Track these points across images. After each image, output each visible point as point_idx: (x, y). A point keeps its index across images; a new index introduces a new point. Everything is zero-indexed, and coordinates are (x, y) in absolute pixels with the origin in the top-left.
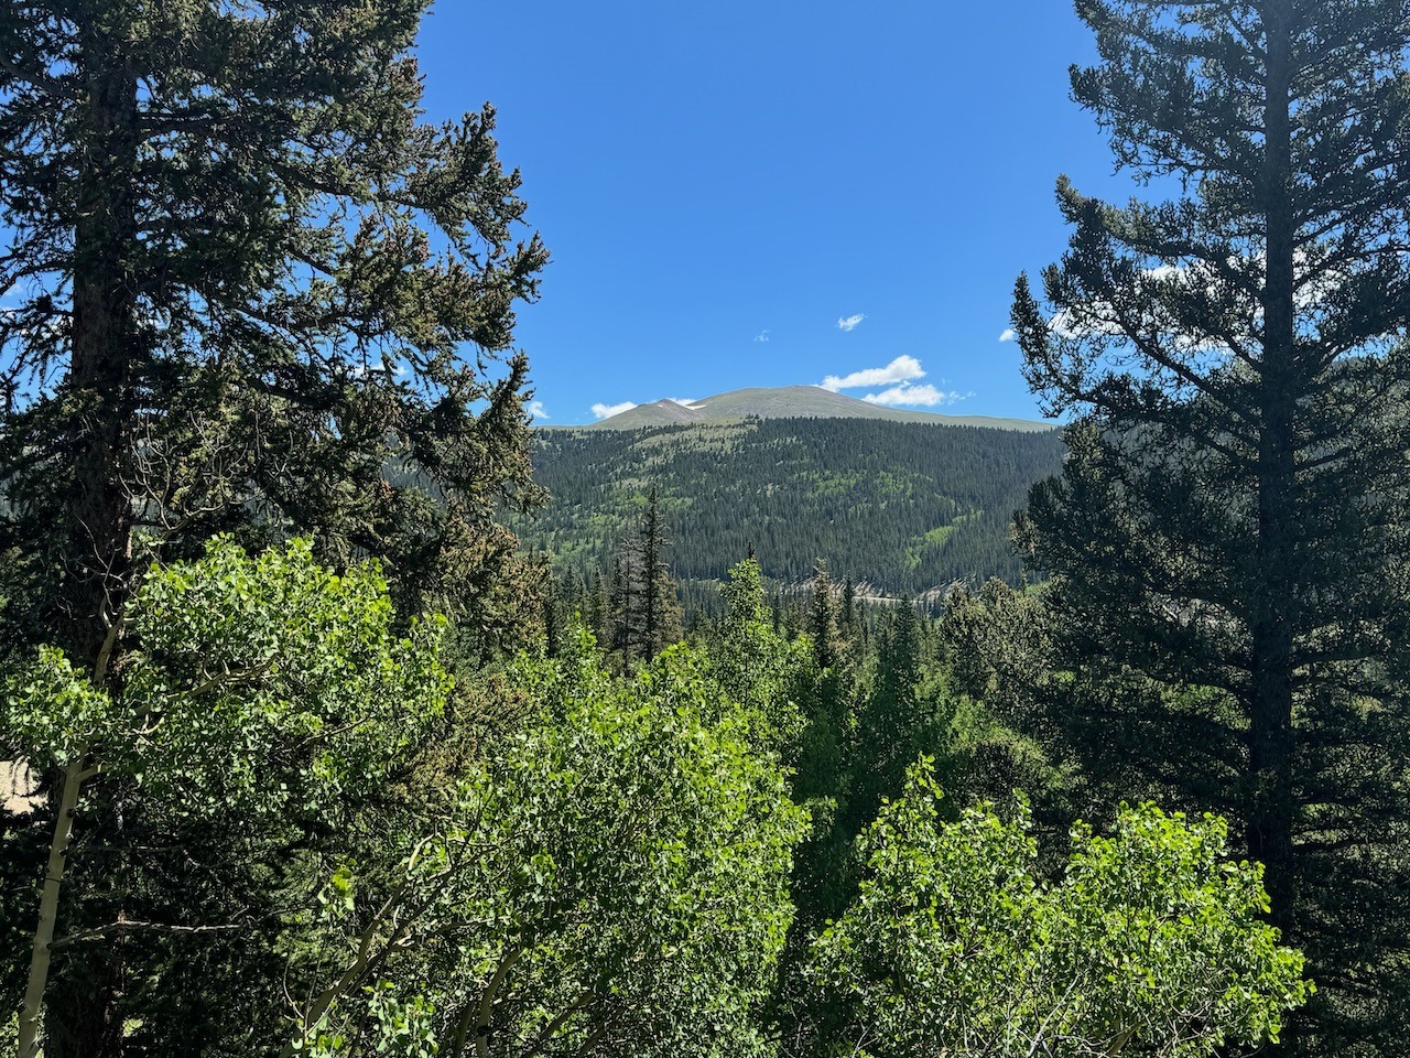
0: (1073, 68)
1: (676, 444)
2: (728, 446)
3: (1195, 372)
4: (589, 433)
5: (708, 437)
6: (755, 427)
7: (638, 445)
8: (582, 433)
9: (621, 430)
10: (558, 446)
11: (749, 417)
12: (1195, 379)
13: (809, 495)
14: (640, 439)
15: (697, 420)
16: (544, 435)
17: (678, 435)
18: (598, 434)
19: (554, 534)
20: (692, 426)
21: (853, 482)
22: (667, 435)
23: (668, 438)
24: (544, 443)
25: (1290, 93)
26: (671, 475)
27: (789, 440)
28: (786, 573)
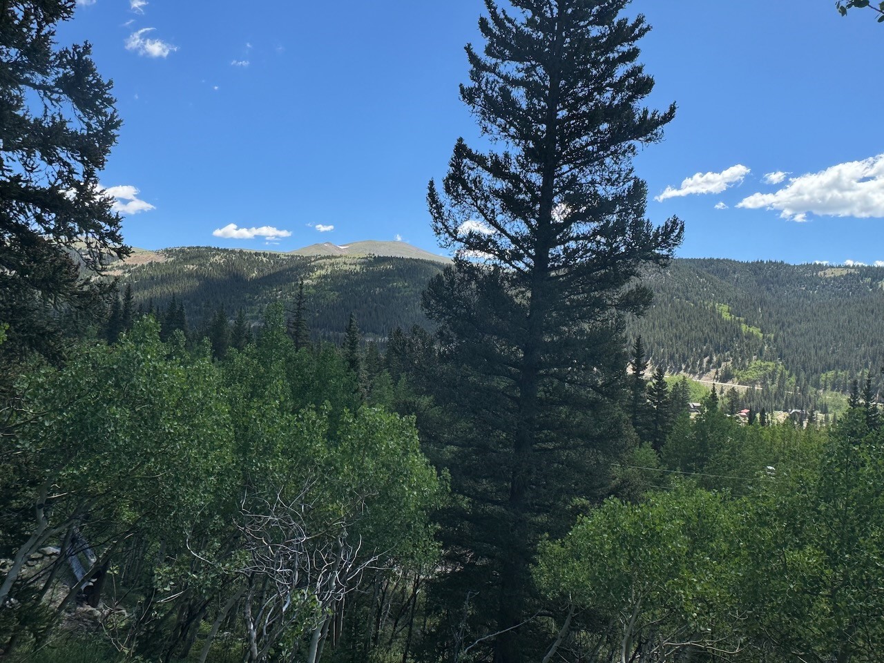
0: (461, 85)
1: (332, 264)
2: (358, 268)
3: (509, 232)
4: (288, 256)
5: (348, 263)
6: (372, 259)
7: (313, 264)
8: (285, 256)
9: (305, 256)
10: (272, 261)
11: (370, 254)
12: (508, 235)
13: (397, 295)
14: (315, 261)
15: (344, 254)
16: (265, 255)
17: (333, 260)
18: (293, 256)
19: (267, 305)
20: (341, 256)
21: (418, 290)
22: (328, 260)
23: (328, 261)
24: (264, 259)
25: (558, 108)
26: (329, 280)
27: (388, 267)
28: (383, 331)
